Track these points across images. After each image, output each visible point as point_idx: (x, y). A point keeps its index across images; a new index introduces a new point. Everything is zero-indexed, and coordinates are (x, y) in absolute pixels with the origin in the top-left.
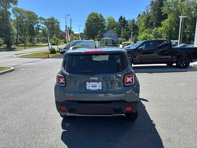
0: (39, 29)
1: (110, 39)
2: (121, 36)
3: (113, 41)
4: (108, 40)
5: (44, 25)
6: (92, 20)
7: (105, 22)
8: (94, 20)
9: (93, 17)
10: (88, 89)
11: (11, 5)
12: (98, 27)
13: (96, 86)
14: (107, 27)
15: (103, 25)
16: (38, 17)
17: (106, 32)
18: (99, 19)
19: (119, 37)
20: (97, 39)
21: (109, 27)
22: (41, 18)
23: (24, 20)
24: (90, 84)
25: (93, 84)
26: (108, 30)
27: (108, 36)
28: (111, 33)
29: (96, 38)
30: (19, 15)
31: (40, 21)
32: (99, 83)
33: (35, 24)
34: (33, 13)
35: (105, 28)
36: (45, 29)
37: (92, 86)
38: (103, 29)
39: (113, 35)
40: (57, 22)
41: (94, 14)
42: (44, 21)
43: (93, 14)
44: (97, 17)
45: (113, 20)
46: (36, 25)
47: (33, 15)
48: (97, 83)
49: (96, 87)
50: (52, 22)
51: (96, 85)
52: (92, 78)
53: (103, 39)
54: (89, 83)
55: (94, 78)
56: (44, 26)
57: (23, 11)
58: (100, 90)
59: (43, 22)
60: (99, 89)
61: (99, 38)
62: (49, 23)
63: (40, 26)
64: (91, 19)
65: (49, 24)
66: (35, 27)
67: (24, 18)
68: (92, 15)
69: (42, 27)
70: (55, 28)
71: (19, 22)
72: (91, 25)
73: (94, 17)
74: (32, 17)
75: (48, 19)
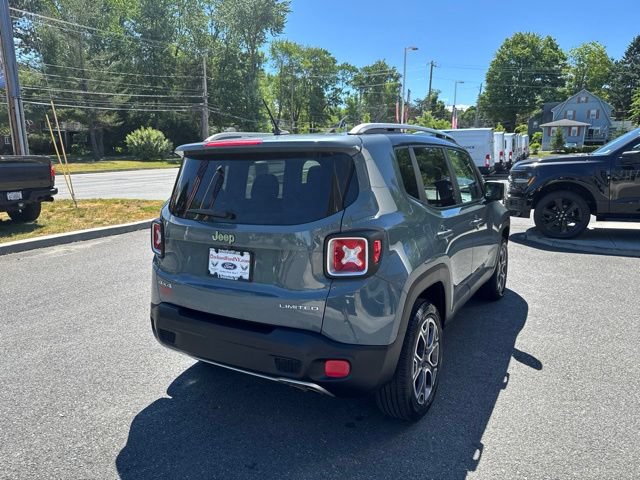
0: (337, 101)
1: (579, 127)
2: (631, 114)
3: (591, 131)
4: (570, 127)
5: (354, 87)
6: (513, 62)
7: (564, 66)
8: (524, 61)
9: (518, 51)
10: (212, 272)
11: (268, 34)
12: (537, 84)
13: (235, 267)
14: (571, 80)
15: (553, 75)
16: (338, 64)
17: (565, 98)
18: (539, 56)
19: (619, 117)
20: (526, 126)
21: (579, 83)
22: (346, 67)
23: (299, 76)
24: (218, 258)
25: (226, 258)
26: (572, 94)
27: (570, 113)
28: (586, 101)
29: (524, 122)
30: (286, 62)
31: (340, 77)
32: (242, 255)
33: (327, 86)
34: (326, 53)
35: (563, 86)
36: (356, 99)
37: (223, 265)
38: (553, 91)
39: (594, 112)
40: (392, 76)
41: (522, 38)
42: (354, 74)
43: (520, 40)
44: (534, 48)
45: (602, 54)
46: (330, 87)
47: (324, 61)
48: (237, 255)
49: (234, 271)
50: (376, 78)
51: (235, 263)
52: (221, 237)
53: (550, 127)
54: (217, 252)
55: (225, 238)
56: (353, 92)
57: (298, 50)
58: (245, 280)
59: (350, 79)
60: (241, 278)
61: (535, 123)
62: (368, 79)
63: (340, 90)
64: (509, 56)
65: (368, 81)
66: (326, 93)
67: (299, 70)
68: (515, 43)
69: (346, 95)
70: (386, 95)
71: (284, 83)
72: (509, 80)
73: (524, 48)
74: (323, 65)
75: (366, 70)
